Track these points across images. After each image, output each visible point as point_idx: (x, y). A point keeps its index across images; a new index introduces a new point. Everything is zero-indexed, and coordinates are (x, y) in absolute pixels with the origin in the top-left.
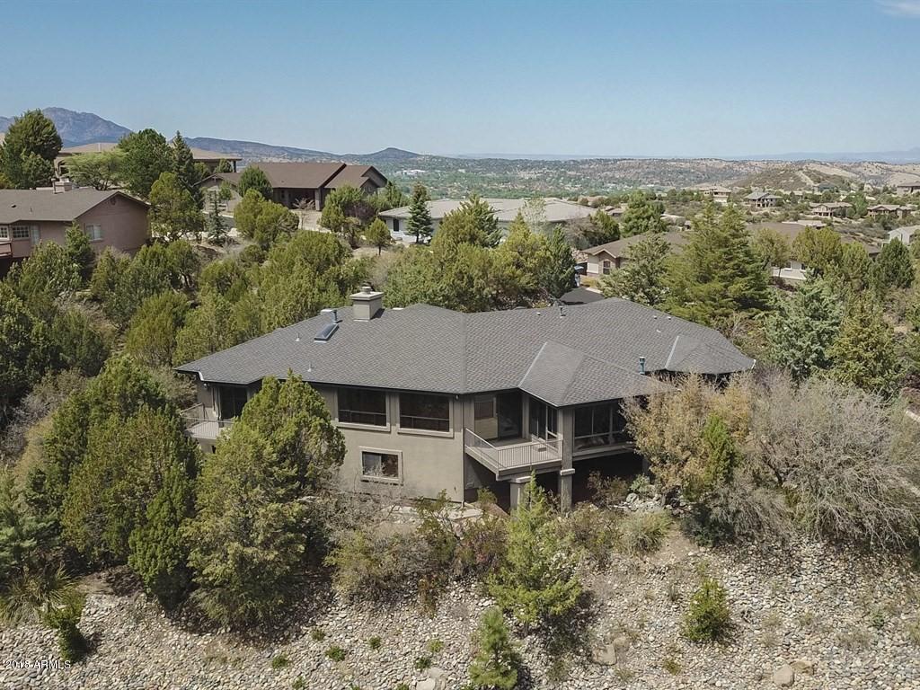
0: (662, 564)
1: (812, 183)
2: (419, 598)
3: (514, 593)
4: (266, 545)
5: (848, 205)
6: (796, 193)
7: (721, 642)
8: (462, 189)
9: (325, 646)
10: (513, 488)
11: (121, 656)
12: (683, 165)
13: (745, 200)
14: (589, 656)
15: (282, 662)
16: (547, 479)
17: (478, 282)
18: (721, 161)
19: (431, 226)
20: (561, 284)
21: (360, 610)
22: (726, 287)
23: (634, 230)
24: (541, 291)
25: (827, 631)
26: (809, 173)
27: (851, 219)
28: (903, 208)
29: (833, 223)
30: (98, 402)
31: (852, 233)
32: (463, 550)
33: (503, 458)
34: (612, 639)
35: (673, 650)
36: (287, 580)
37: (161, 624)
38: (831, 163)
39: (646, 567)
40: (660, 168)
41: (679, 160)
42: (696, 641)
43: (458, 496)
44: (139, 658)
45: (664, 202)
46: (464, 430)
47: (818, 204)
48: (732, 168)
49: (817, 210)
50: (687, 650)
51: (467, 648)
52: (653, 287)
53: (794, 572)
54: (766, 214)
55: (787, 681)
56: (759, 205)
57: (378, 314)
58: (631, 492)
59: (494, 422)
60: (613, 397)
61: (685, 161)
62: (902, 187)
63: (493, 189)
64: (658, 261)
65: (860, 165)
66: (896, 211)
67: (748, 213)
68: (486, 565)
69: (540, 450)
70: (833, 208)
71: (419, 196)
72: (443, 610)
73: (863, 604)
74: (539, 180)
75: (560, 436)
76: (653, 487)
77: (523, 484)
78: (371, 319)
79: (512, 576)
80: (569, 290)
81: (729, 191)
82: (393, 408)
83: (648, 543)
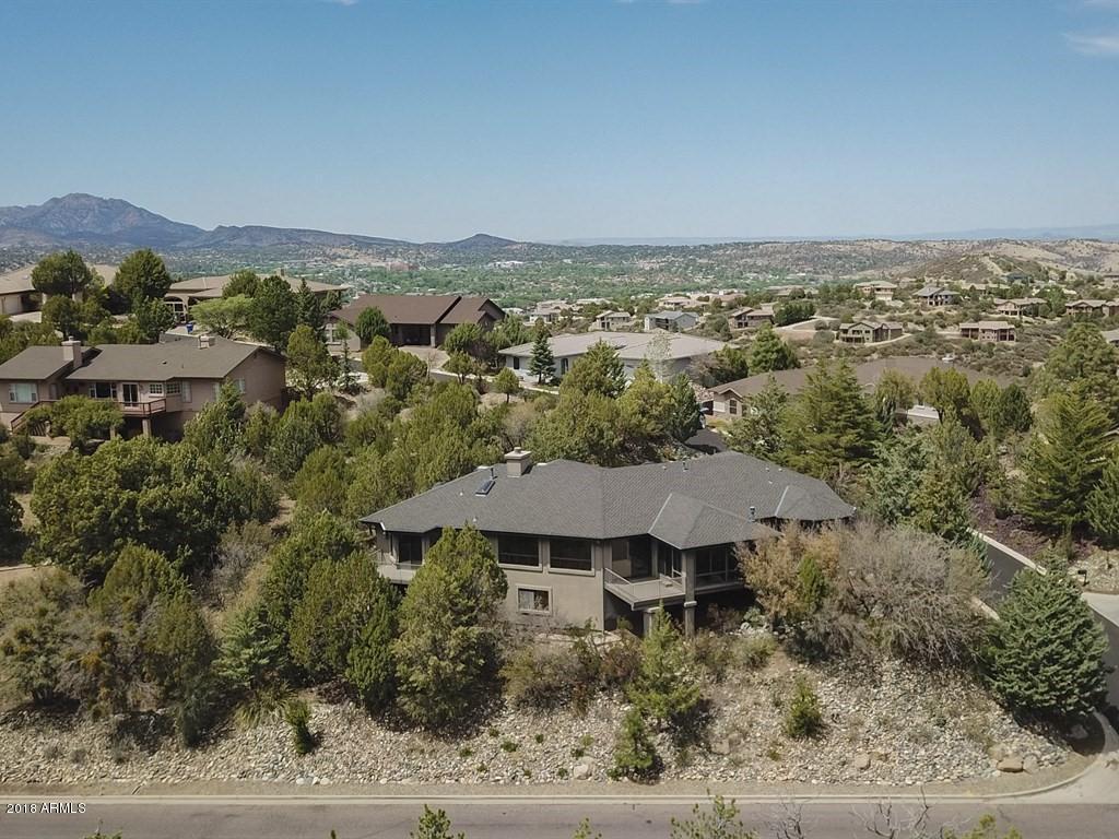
0: (768, 678)
1: (1000, 272)
2: (572, 705)
3: (648, 697)
4: (454, 660)
5: (1041, 301)
6: (978, 287)
7: (814, 737)
8: (569, 284)
9: (500, 741)
10: (645, 617)
11: (341, 749)
12: (843, 249)
13: (914, 297)
14: (709, 749)
15: (467, 753)
16: (674, 608)
17: (609, 434)
18: (890, 242)
19: (554, 366)
20: (685, 428)
21: (525, 714)
22: (838, 437)
23: (763, 364)
24: (666, 437)
25: (900, 729)
26: (996, 260)
27: (1046, 318)
28: (1110, 304)
29: (1024, 324)
30: (308, 550)
31: (1046, 336)
32: (607, 665)
33: (636, 592)
34: (727, 735)
35: (775, 743)
36: (466, 691)
37: (369, 725)
38: (1028, 241)
39: (755, 681)
40: (812, 254)
41: (838, 243)
42: (793, 736)
43: (600, 625)
44: (356, 750)
45: (814, 300)
46: (604, 570)
47: (1004, 301)
48: (904, 251)
49: (1002, 308)
50: (787, 743)
51: (612, 742)
52: (773, 436)
53: (876, 684)
54: (940, 314)
55: (865, 764)
56: (931, 303)
57: (527, 470)
58: (745, 621)
59: (627, 563)
60: (727, 541)
61: (844, 243)
62: (1111, 277)
63: (607, 284)
64: (777, 411)
65: (1066, 243)
66: (1100, 308)
67: (918, 314)
68: (625, 679)
69: (668, 586)
70: (1022, 306)
71: (542, 336)
72: (591, 713)
73: (930, 708)
74: (662, 270)
75: (684, 574)
76: (763, 617)
77: (653, 613)
78: (523, 474)
79: (647, 683)
80: (694, 434)
81: (895, 286)
82: (544, 552)
83: (757, 661)
